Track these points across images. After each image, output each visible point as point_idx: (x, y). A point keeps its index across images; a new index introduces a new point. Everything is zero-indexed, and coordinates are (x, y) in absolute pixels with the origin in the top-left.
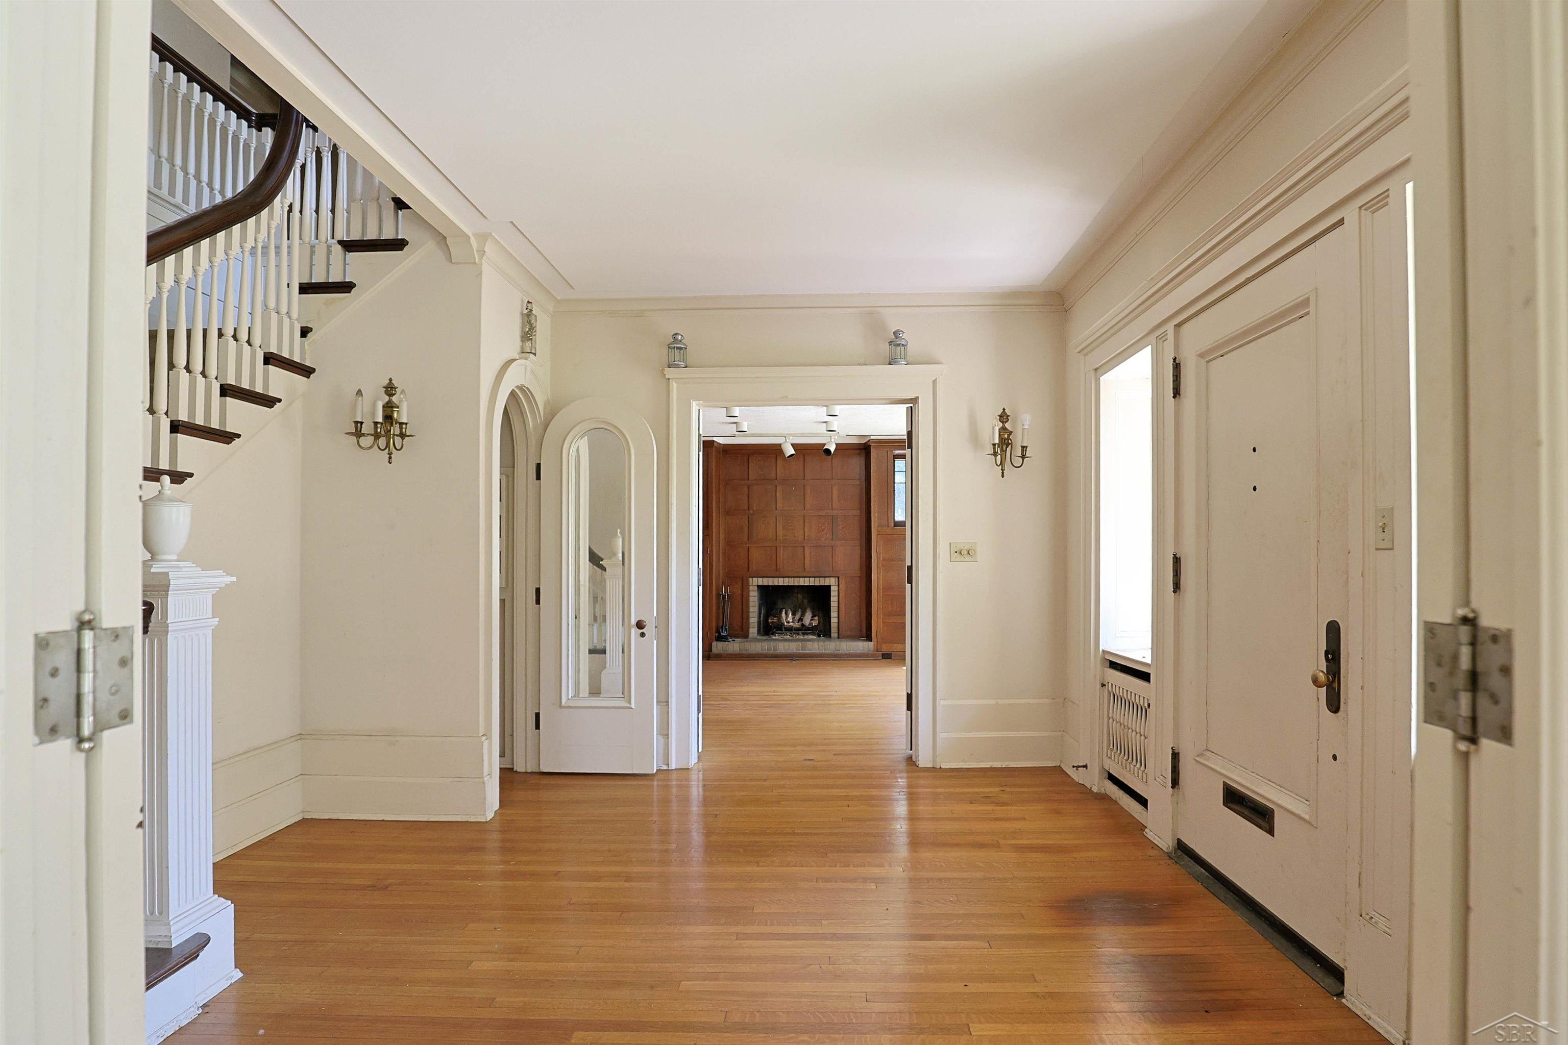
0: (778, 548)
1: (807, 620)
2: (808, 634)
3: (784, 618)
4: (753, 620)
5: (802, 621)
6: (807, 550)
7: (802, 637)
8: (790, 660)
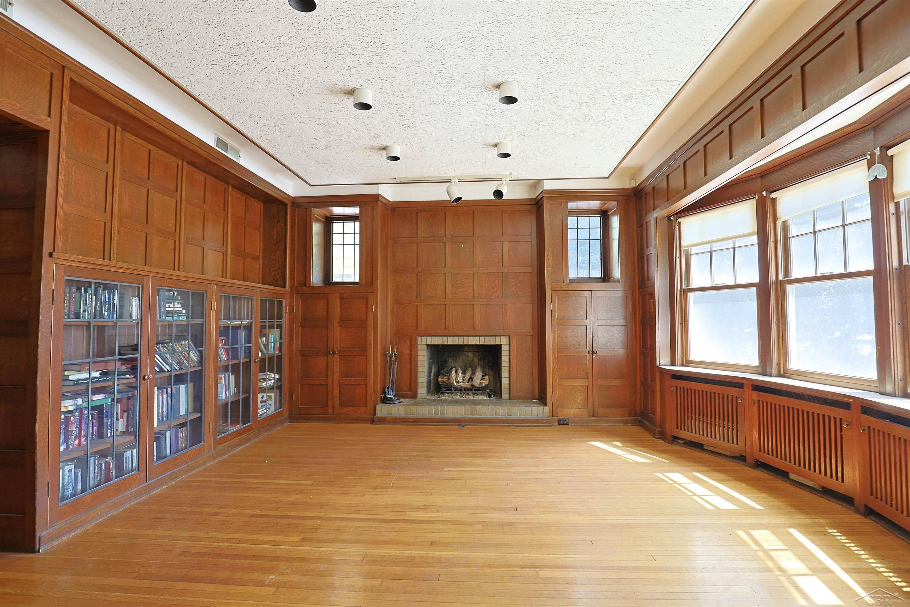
0: (447, 307)
1: (478, 380)
2: (478, 394)
3: (454, 378)
4: (423, 379)
5: (472, 381)
6: (477, 309)
7: (472, 398)
8: (458, 425)
